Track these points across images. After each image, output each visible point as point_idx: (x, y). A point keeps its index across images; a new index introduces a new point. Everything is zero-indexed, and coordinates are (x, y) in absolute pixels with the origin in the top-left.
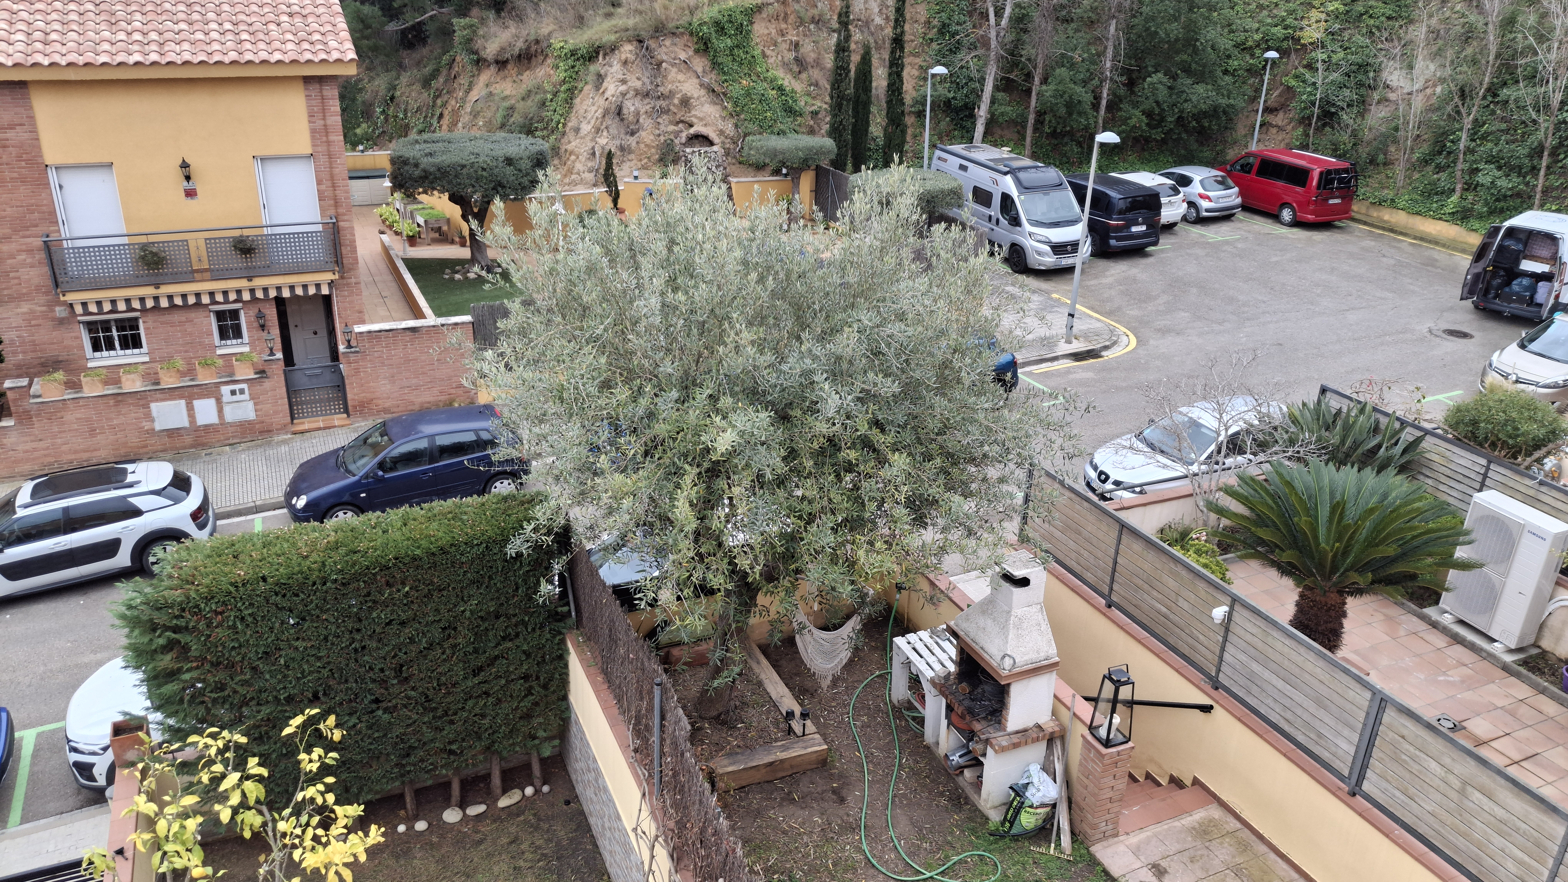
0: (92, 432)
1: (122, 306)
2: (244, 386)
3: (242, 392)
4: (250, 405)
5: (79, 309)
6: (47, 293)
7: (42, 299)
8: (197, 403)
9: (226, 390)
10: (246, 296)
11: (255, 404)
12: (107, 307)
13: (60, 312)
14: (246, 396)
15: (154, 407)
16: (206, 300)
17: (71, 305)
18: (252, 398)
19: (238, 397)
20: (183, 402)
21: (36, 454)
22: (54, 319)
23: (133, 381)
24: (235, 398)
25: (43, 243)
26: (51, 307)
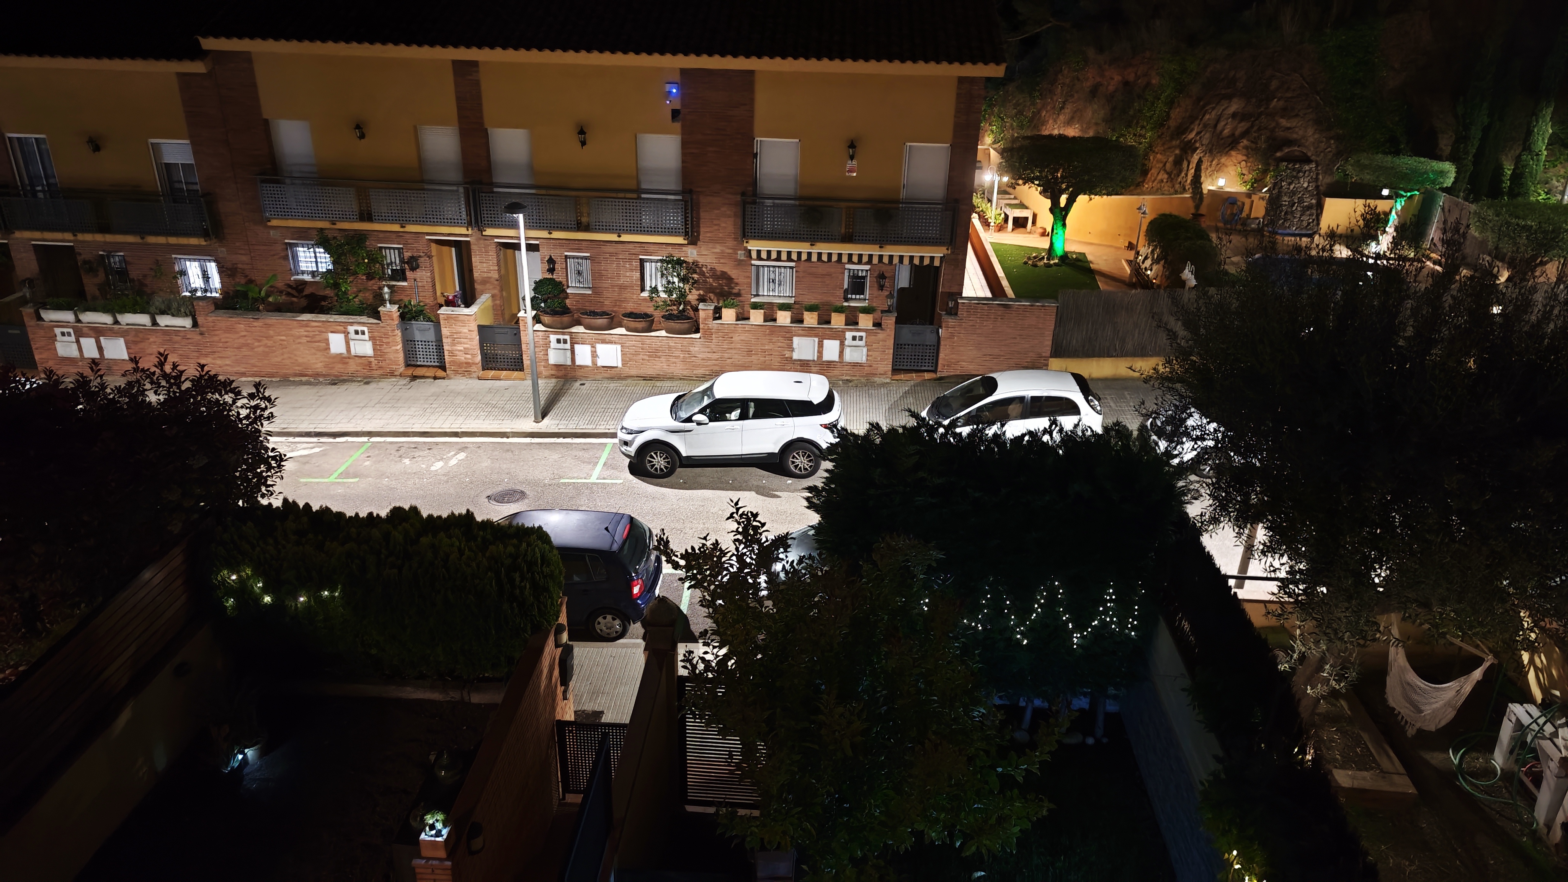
1: (784, 256)
2: (863, 334)
3: (861, 338)
4: (865, 350)
5: (754, 255)
6: (735, 239)
7: (731, 243)
8: (826, 342)
9: (849, 335)
10: (875, 260)
11: (868, 351)
12: (774, 255)
13: (741, 255)
14: (863, 343)
16: (845, 259)
17: (750, 250)
18: (866, 345)
19: (857, 343)
20: (816, 340)
21: (709, 363)
22: (736, 260)
23: (785, 317)
24: (854, 343)
25: (739, 198)
26: (735, 250)
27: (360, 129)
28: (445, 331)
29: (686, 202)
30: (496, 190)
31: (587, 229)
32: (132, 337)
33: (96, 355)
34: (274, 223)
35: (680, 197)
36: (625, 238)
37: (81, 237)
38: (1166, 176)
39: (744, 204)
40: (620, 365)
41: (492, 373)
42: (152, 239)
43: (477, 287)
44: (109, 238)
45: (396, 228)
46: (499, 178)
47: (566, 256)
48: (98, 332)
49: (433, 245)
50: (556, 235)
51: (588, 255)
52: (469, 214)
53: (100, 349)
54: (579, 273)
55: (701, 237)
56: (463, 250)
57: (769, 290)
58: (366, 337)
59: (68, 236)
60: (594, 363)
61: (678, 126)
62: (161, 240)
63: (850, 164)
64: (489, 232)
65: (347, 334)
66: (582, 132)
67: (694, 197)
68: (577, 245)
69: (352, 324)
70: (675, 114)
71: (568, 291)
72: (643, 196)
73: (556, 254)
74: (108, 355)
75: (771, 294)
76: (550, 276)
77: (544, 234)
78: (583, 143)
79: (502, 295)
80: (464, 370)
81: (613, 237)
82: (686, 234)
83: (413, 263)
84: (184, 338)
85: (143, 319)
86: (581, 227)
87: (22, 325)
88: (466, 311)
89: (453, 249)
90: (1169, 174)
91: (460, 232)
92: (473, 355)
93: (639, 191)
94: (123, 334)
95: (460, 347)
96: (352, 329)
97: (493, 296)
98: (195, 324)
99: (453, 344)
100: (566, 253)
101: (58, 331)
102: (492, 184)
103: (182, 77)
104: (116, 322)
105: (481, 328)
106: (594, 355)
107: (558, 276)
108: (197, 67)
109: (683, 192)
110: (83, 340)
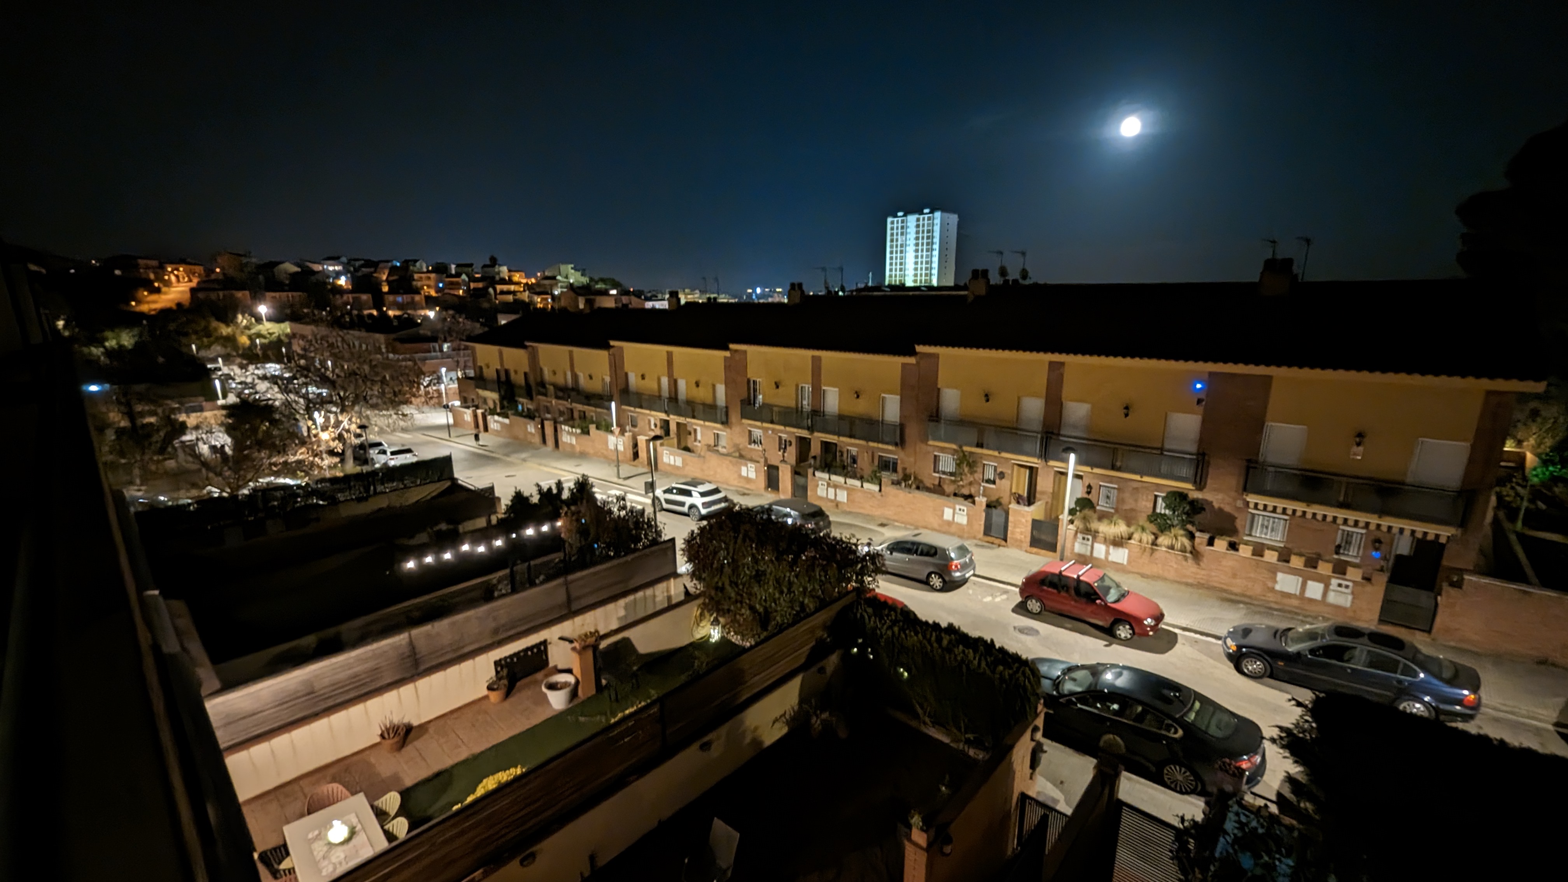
0: (1234, 576)
1: (1279, 510)
2: (1350, 584)
3: (1347, 587)
4: (1350, 597)
5: (1252, 505)
6: (1236, 491)
7: (1233, 494)
9: (1334, 582)
10: (1372, 527)
11: (1354, 598)
12: (1270, 508)
13: (1240, 503)
14: (1349, 591)
15: (1280, 576)
16: (1340, 521)
17: (1248, 503)
18: (1353, 593)
19: (1343, 589)
20: (1300, 579)
21: (1198, 576)
22: (1236, 507)
23: (1273, 556)
24: (1339, 589)
25: (1245, 463)
26: (1235, 500)
27: (987, 397)
28: (1011, 518)
29: (1198, 461)
30: (1062, 438)
31: (1119, 469)
32: (850, 491)
33: (833, 497)
34: (931, 442)
35: (1195, 457)
36: (1146, 479)
37: (842, 439)
39: (1248, 469)
40: (1125, 563)
41: (1035, 550)
42: (871, 444)
43: (1038, 495)
44: (853, 441)
45: (996, 453)
46: (1062, 432)
47: (1100, 486)
48: (836, 487)
49: (1016, 467)
50: (1097, 471)
51: (1116, 486)
52: (1041, 451)
53: (836, 495)
54: (1108, 497)
55: (1208, 486)
56: (1033, 471)
57: (1261, 532)
58: (965, 513)
59: (836, 437)
60: (1106, 558)
61: (1200, 409)
62: (875, 445)
63: (1355, 449)
64: (1052, 463)
65: (954, 509)
66: (1127, 408)
67: (1206, 458)
68: (1110, 479)
69: (959, 504)
70: (1199, 402)
71: (1098, 508)
72: (1165, 453)
73: (1093, 483)
74: (838, 499)
75: (1263, 536)
76: (1086, 496)
77: (1088, 469)
78: (1127, 415)
79: (1052, 504)
80: (1018, 545)
81: (1137, 477)
82: (1195, 483)
83: (1002, 475)
84: (874, 496)
85: (857, 483)
86: (1113, 468)
87: (806, 476)
88: (1027, 508)
89: (1028, 471)
91: (1034, 461)
92: (1025, 537)
93: (1162, 449)
94: (847, 489)
95: (1018, 530)
96: (958, 507)
97: (1047, 503)
98: (880, 490)
99: (1015, 527)
100: (1101, 483)
101: (820, 483)
102: (1059, 435)
103: (904, 365)
104: (845, 483)
105: (1034, 522)
106: (1107, 553)
107: (1093, 497)
108: (912, 360)
109: (1198, 454)
110: (829, 489)
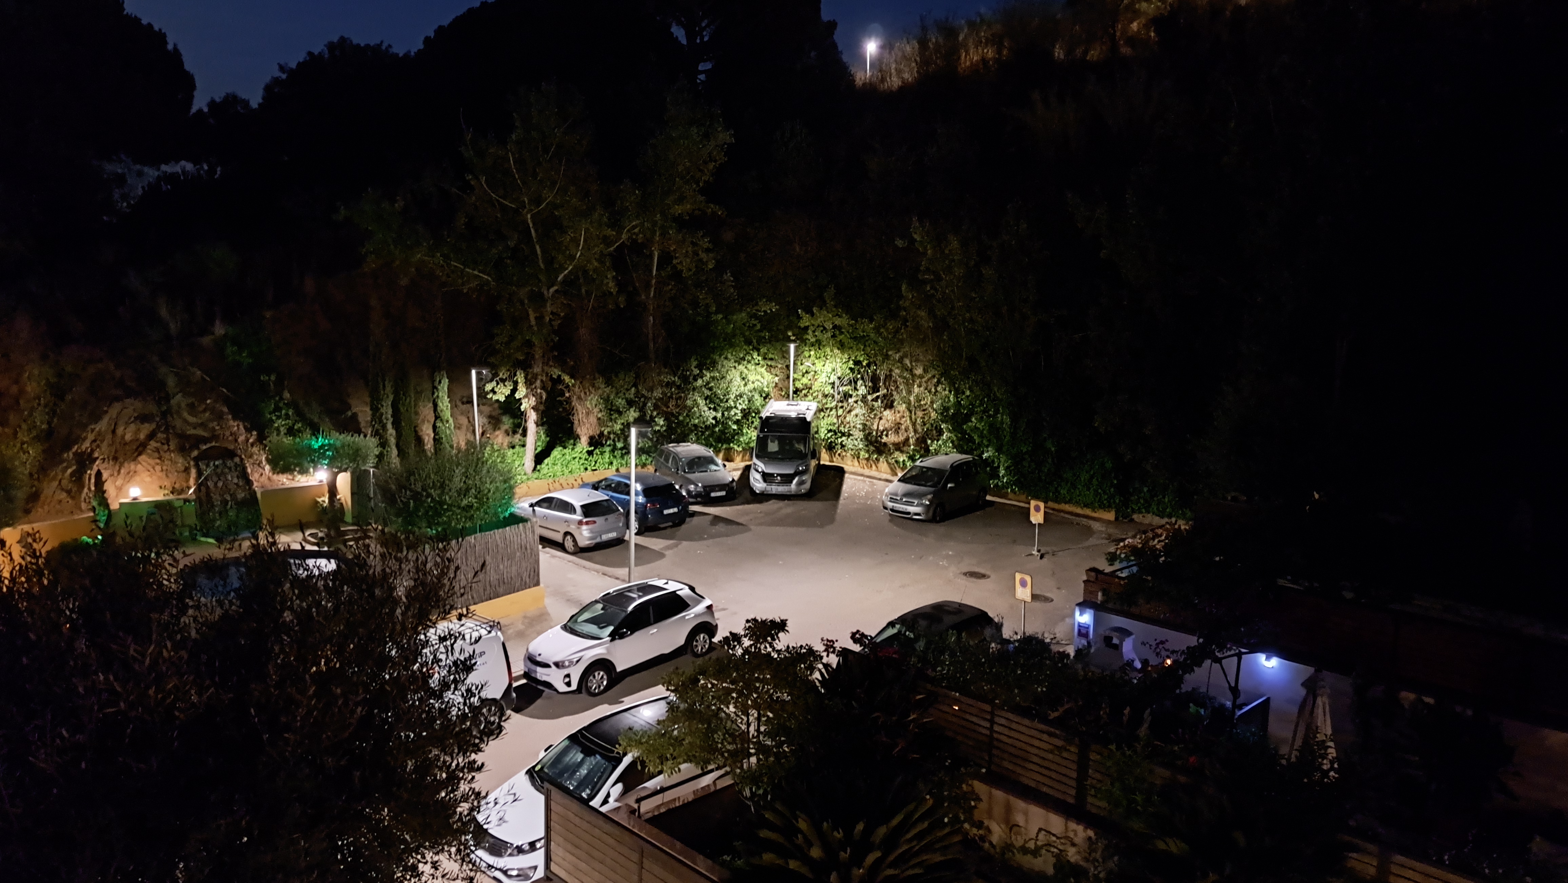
38: (64, 495)
90: (69, 492)
